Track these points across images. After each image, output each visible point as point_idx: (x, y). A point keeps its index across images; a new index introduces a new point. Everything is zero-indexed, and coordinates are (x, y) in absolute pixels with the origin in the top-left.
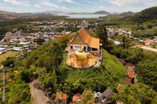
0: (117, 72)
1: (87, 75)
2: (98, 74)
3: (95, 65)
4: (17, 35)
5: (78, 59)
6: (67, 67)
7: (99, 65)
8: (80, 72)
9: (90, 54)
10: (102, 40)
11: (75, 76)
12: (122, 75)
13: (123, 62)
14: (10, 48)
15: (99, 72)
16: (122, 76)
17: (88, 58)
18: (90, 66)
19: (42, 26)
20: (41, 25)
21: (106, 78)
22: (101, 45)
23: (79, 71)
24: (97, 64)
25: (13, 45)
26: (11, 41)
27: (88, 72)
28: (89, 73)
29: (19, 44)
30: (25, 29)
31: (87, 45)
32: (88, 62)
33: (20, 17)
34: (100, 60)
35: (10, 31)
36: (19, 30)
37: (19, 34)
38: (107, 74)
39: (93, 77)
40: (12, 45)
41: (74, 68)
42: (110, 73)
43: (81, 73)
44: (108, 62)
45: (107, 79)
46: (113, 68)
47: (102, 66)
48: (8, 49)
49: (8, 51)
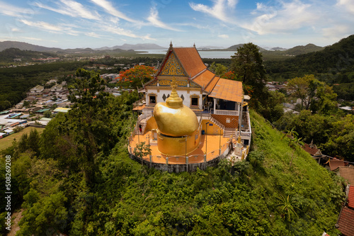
0: (306, 185)
1: (195, 193)
2: (237, 191)
3: (229, 158)
4: (54, 92)
5: (168, 133)
6: (128, 161)
7: (240, 158)
8: (170, 182)
9: (212, 120)
10: (249, 87)
11: (151, 196)
12: (324, 195)
13: (318, 152)
14: (33, 120)
15: (242, 181)
16: (325, 200)
17: (203, 133)
18: (208, 160)
19: (111, 75)
20: (110, 72)
21: (268, 207)
22: (247, 97)
23: (167, 177)
24: (233, 154)
25: (42, 113)
26: (40, 104)
27: (200, 179)
28: (204, 185)
29: (55, 112)
30: (74, 80)
31: (202, 91)
32: (202, 146)
33: (68, 57)
34: (246, 142)
35: (40, 84)
36: (59, 83)
37: (60, 90)
38: (272, 190)
39: (220, 202)
40: (39, 113)
41: (149, 163)
42: (280, 189)
43: (174, 183)
44: (273, 149)
45: (272, 209)
46: (291, 170)
47: (253, 159)
48: (29, 123)
49: (28, 126)
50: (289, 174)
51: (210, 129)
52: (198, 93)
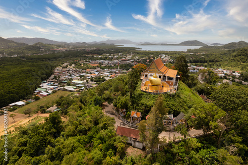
2: (171, 100)
4: (69, 71)
5: (153, 84)
7: (173, 93)
8: (154, 96)
9: (165, 83)
10: (181, 73)
13: (205, 98)
14: (61, 87)
18: (164, 92)
19: (102, 61)
20: (101, 59)
22: (179, 76)
25: (65, 83)
26: (62, 78)
29: (72, 83)
30: (79, 63)
32: (162, 89)
33: (72, 48)
34: (176, 89)
35: (60, 66)
36: (70, 65)
37: (72, 70)
38: (182, 102)
40: (63, 83)
41: (148, 92)
42: (185, 102)
44: (185, 93)
46: (190, 99)
47: (177, 94)
48: (59, 88)
49: (59, 90)
50: (188, 99)
51: (165, 85)
52: (161, 74)
